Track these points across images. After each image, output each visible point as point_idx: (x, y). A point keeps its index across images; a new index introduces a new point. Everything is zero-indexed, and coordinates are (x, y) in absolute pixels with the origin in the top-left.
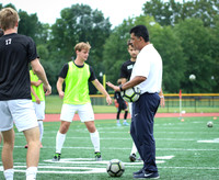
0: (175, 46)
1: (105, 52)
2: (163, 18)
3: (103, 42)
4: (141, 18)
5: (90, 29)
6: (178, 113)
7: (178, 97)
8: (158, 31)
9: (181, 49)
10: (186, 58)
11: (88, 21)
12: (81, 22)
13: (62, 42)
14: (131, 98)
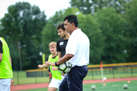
0: (95, 30)
1: (43, 37)
2: (85, 8)
3: (41, 30)
4: (69, 10)
5: (30, 20)
6: (101, 79)
7: (99, 68)
8: (82, 18)
9: (100, 31)
10: (104, 38)
11: (28, 14)
12: (24, 15)
13: (10, 31)
14: (64, 71)
